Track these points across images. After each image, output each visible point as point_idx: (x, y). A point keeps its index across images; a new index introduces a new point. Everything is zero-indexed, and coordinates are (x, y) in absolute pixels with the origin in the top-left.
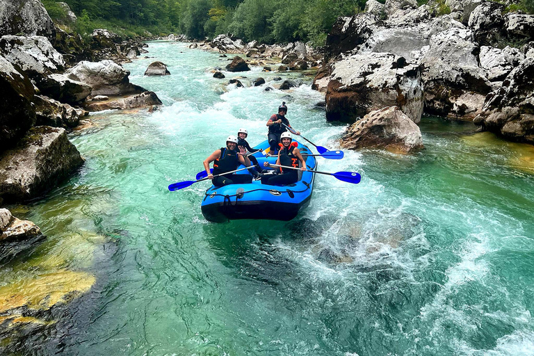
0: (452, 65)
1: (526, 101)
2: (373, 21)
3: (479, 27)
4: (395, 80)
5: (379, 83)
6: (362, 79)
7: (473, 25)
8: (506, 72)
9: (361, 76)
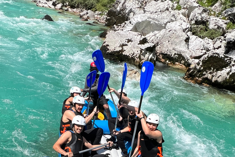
0: (173, 46)
1: (206, 76)
2: (137, 6)
3: (194, 22)
4: (139, 52)
5: (130, 53)
6: (121, 49)
7: (191, 20)
8: (202, 54)
9: (120, 46)
